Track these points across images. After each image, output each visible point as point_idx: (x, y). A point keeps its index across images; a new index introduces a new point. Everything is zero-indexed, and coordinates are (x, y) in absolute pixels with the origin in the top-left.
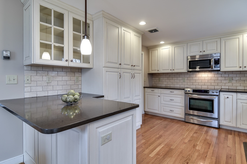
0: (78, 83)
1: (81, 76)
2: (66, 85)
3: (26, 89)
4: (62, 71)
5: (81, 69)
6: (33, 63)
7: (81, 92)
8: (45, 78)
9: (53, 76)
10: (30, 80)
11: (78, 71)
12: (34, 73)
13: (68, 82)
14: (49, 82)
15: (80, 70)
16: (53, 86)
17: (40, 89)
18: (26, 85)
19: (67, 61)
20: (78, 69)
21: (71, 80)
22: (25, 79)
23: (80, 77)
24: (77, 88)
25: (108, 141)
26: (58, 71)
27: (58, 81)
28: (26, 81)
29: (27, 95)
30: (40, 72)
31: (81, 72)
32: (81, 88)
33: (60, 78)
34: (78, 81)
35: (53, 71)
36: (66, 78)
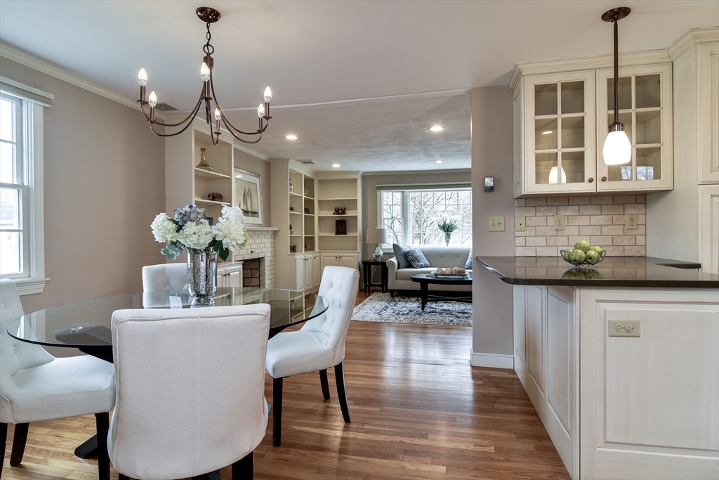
0: (635, 232)
1: (645, 214)
2: (601, 235)
3: (518, 241)
4: (591, 204)
5: (645, 195)
6: (523, 193)
7: (644, 255)
8: (551, 220)
9: (568, 216)
10: (523, 225)
11: (633, 201)
12: (531, 212)
13: (605, 230)
14: (559, 228)
15: (642, 198)
16: (568, 236)
17: (542, 241)
18: (517, 234)
19: (591, 180)
20: (636, 195)
21: (612, 224)
22: (516, 224)
23: (642, 217)
24: (632, 242)
25: (628, 334)
26: (579, 205)
27: (579, 226)
28: (518, 227)
29: (520, 252)
30: (542, 209)
31: (645, 203)
32: (645, 245)
33: (584, 220)
34: (633, 227)
35: (568, 205)
36: (600, 219)
